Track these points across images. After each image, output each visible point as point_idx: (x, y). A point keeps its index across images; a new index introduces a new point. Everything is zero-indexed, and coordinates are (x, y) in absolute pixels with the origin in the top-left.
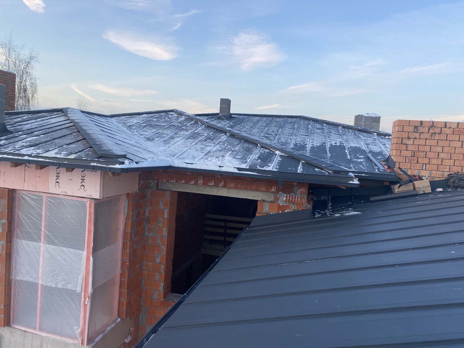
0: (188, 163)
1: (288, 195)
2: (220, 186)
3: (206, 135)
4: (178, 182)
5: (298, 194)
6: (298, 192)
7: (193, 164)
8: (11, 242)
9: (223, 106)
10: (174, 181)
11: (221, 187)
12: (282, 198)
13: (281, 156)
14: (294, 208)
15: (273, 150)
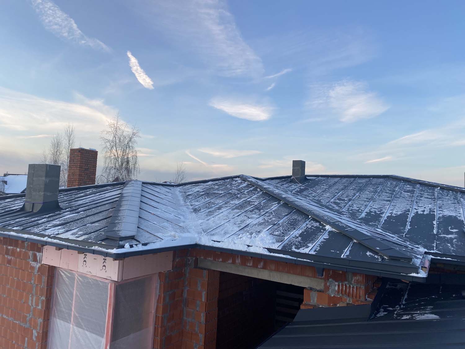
0: (215, 241)
1: (341, 284)
2: (259, 267)
3: (256, 204)
4: (215, 260)
5: (353, 283)
6: (353, 280)
7: (220, 242)
8: (49, 320)
9: (296, 168)
10: (211, 258)
11: (261, 268)
12: (333, 287)
13: (330, 232)
14: (349, 301)
15: (324, 224)
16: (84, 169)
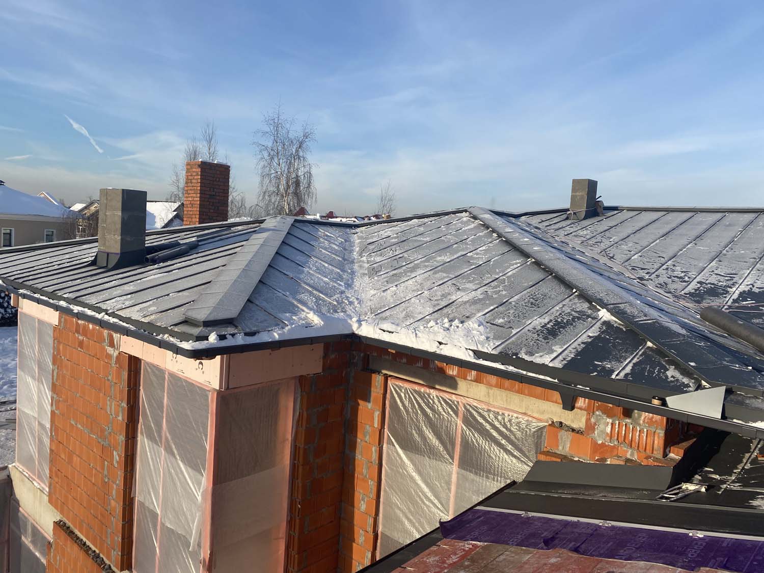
0: (384, 331)
1: (617, 422)
2: (469, 378)
4: (396, 361)
5: (641, 422)
6: (642, 418)
7: (392, 333)
8: (134, 438)
9: (578, 194)
10: (389, 356)
11: (471, 380)
12: (602, 427)
13: (606, 323)
14: (631, 455)
15: (598, 307)
16: (208, 196)
